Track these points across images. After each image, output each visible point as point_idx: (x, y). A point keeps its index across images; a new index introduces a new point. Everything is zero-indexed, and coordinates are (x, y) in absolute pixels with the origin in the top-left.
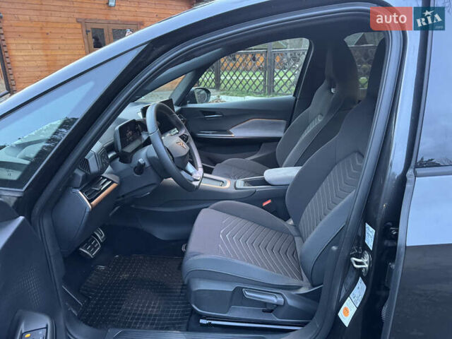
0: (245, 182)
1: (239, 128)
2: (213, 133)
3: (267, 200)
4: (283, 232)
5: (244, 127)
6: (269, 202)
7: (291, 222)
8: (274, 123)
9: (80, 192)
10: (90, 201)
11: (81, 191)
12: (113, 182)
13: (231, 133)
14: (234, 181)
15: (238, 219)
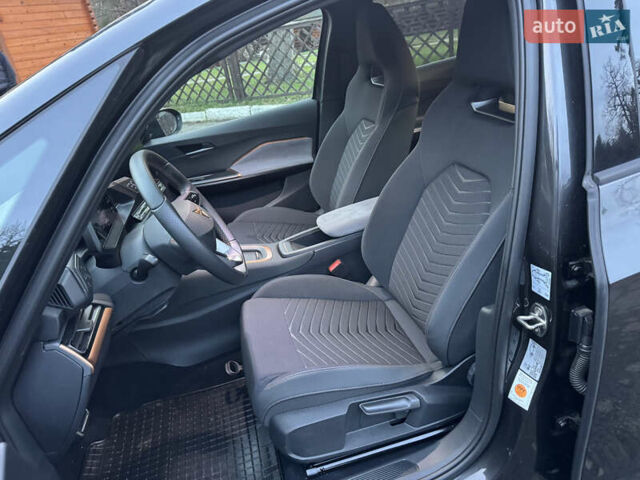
0: (292, 242)
1: (246, 161)
2: (206, 179)
3: (334, 261)
4: (367, 300)
5: (252, 159)
6: (338, 263)
7: (373, 281)
8: (292, 145)
9: (62, 347)
10: (85, 355)
11: (62, 343)
12: (103, 307)
13: (234, 173)
14: (274, 245)
15: (303, 302)
